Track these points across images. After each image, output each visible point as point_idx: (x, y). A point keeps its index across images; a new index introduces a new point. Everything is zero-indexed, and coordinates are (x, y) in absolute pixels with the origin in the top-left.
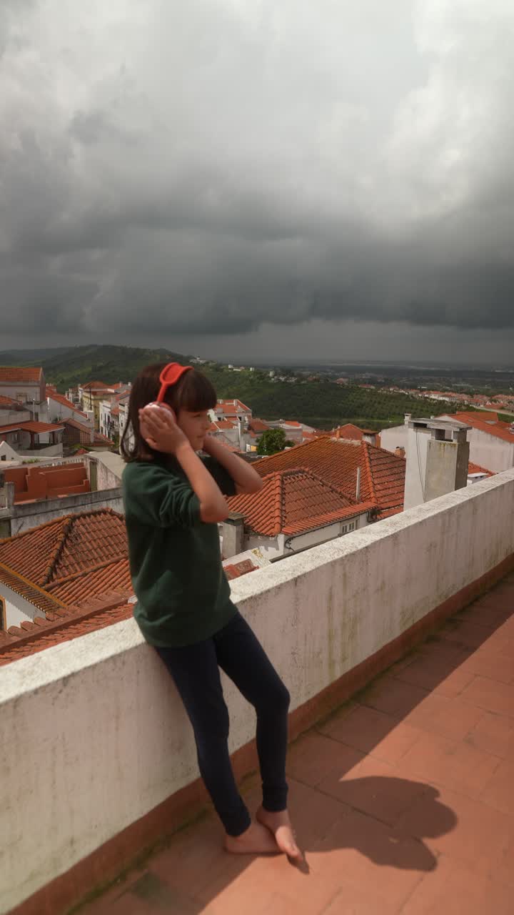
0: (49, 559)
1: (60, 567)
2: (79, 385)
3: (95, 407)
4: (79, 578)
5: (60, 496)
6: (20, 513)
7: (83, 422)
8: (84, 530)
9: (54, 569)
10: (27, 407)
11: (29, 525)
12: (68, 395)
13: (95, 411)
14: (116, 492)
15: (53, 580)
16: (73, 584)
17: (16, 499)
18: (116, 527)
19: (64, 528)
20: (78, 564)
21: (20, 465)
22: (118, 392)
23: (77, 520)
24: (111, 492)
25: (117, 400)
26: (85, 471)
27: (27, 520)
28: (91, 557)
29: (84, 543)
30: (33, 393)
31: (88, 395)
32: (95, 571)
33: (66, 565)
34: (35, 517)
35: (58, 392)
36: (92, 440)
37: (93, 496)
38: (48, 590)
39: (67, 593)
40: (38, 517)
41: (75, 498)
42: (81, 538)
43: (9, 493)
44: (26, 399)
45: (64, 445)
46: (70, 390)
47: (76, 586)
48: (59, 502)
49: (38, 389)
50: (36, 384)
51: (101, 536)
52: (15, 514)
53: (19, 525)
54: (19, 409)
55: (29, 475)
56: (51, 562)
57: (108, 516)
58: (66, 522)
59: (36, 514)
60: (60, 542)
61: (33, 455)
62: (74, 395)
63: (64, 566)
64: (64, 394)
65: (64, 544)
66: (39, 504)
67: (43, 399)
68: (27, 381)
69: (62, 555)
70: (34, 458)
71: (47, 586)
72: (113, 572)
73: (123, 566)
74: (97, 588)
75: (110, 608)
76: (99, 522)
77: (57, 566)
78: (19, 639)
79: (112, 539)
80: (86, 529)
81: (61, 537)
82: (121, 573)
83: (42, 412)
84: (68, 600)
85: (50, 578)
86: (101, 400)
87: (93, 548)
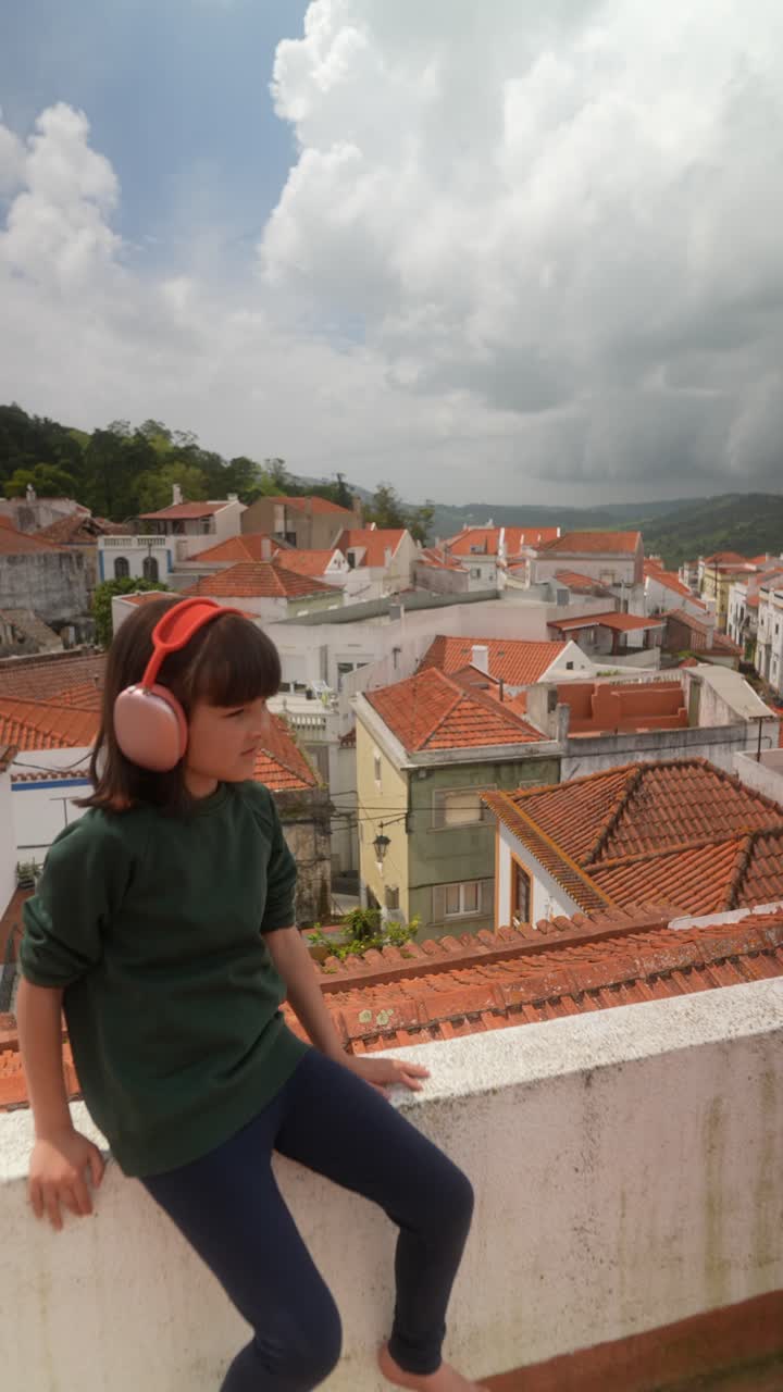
0: (600, 826)
1: (615, 841)
2: (701, 557)
3: (723, 593)
4: (639, 863)
5: (640, 731)
6: (576, 750)
7: (698, 616)
8: (659, 790)
9: (604, 843)
10: (614, 591)
11: (586, 769)
12: (683, 573)
13: (722, 599)
14: (728, 732)
15: (601, 860)
16: (628, 870)
17: (571, 729)
18: (710, 791)
19: (627, 781)
20: (643, 840)
21: (591, 678)
22: (762, 569)
23: (650, 773)
24: (718, 733)
25: (759, 582)
26: (681, 694)
27: (585, 761)
28: (663, 832)
29: (657, 810)
30: (624, 570)
31: (712, 574)
32: (665, 856)
33: (624, 839)
34: (597, 758)
35: (667, 569)
36: (710, 644)
37: (689, 735)
38: (590, 874)
39: (617, 884)
40: (601, 761)
41: (661, 736)
42: (651, 800)
43: (561, 719)
44: (613, 578)
45: (663, 651)
46: (686, 566)
47: (632, 875)
48: (634, 740)
49: (631, 565)
50: (630, 556)
51: (685, 802)
52: (568, 751)
53: (572, 769)
54: (601, 593)
55: (596, 694)
56: (601, 831)
57: (701, 771)
58: (632, 773)
59: (598, 754)
60: (619, 804)
61: (614, 663)
62: (693, 572)
63: (621, 841)
64: (676, 571)
65: (625, 806)
66: (603, 740)
67: (639, 580)
68: (616, 552)
69: (620, 823)
70: (612, 668)
71: (590, 867)
72: (690, 863)
73: (708, 855)
74: (662, 885)
75: (637, 931)
76: (685, 779)
77: (609, 839)
78: (488, 952)
79: (702, 809)
80: (663, 787)
81: (622, 795)
82: (703, 866)
83: (635, 599)
84: (617, 894)
85: (597, 856)
86: (733, 582)
87: (670, 819)
